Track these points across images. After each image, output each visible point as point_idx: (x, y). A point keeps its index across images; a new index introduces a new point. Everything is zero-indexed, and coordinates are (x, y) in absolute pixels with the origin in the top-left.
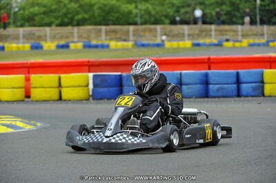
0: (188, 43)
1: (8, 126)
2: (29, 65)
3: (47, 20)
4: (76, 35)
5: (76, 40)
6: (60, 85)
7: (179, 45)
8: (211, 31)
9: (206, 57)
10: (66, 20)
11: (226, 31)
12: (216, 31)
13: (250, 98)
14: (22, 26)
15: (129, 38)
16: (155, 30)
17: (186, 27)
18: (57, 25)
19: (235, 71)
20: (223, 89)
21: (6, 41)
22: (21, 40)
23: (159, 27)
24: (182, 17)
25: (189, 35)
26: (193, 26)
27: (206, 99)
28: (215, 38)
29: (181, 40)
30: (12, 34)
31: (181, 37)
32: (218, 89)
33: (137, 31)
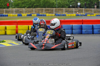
0: (74, 15)
1: (10, 44)
2: (17, 22)
3: (23, 5)
4: (34, 11)
5: (34, 13)
6: (29, 29)
7: (71, 15)
8: (83, 10)
9: (82, 20)
10: (30, 6)
11: (88, 10)
12: (84, 10)
13: (97, 35)
14: (14, 8)
15: (53, 12)
16: (63, 10)
17: (74, 9)
18: (27, 8)
19: (92, 25)
20: (87, 31)
21: (9, 13)
23: (64, 9)
24: (72, 5)
25: (75, 12)
26: (76, 8)
27: (81, 35)
28: (84, 13)
29: (72, 14)
30: (11, 11)
31: (72, 12)
32: (86, 31)
33: (56, 10)
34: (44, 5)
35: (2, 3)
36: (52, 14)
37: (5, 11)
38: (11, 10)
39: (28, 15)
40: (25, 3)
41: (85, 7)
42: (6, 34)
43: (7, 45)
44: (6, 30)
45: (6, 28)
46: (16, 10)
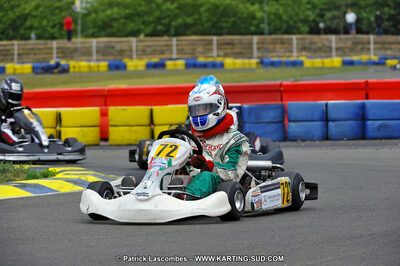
0: (337, 61)
1: (75, 182)
2: (106, 93)
3: (131, 26)
4: (174, 48)
5: (174, 56)
6: (152, 122)
7: (323, 63)
8: (369, 43)
9: (364, 81)
10: (159, 28)
11: (391, 43)
12: (375, 43)
14: (93, 36)
15: (252, 52)
16: (290, 42)
17: (333, 38)
18: (147, 35)
20: (386, 126)
21: (72, 58)
22: (94, 57)
23: (294, 37)
24: (329, 23)
25: (337, 49)
26: (343, 36)
27: (363, 142)
28: (375, 55)
29: (327, 57)
30: (80, 48)
31: (326, 52)
32: (380, 128)
33: (263, 43)
34: (214, 25)
35: (42, 18)
36: (247, 61)
37: (55, 51)
38: (79, 45)
39: (149, 66)
40: (136, 18)
41: (377, 30)
43: (62, 187)
44: (58, 128)
45: (59, 119)
46: (101, 45)
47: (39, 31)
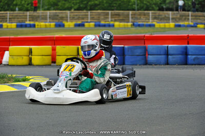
0: (172, 25)
2: (55, 39)
3: (67, 5)
4: (89, 16)
5: (89, 21)
6: (78, 54)
7: (165, 25)
8: (189, 16)
9: (186, 35)
10: (81, 6)
11: (200, 16)
12: (192, 16)
14: (48, 9)
15: (129, 20)
16: (148, 14)
17: (170, 12)
18: (75, 10)
20: (198, 58)
21: (37, 21)
22: (48, 20)
23: (150, 12)
25: (172, 19)
26: (175, 12)
27: (186, 66)
28: (192, 22)
29: (167, 22)
30: (41, 16)
31: (166, 20)
32: (194, 59)
33: (135, 15)
34: (110, 5)
36: (126, 24)
37: (28, 17)
38: (41, 14)
39: (76, 25)
41: (192, 9)
42: (30, 64)
44: (30, 56)
45: (31, 51)
46: (52, 14)
47: (20, 7)
